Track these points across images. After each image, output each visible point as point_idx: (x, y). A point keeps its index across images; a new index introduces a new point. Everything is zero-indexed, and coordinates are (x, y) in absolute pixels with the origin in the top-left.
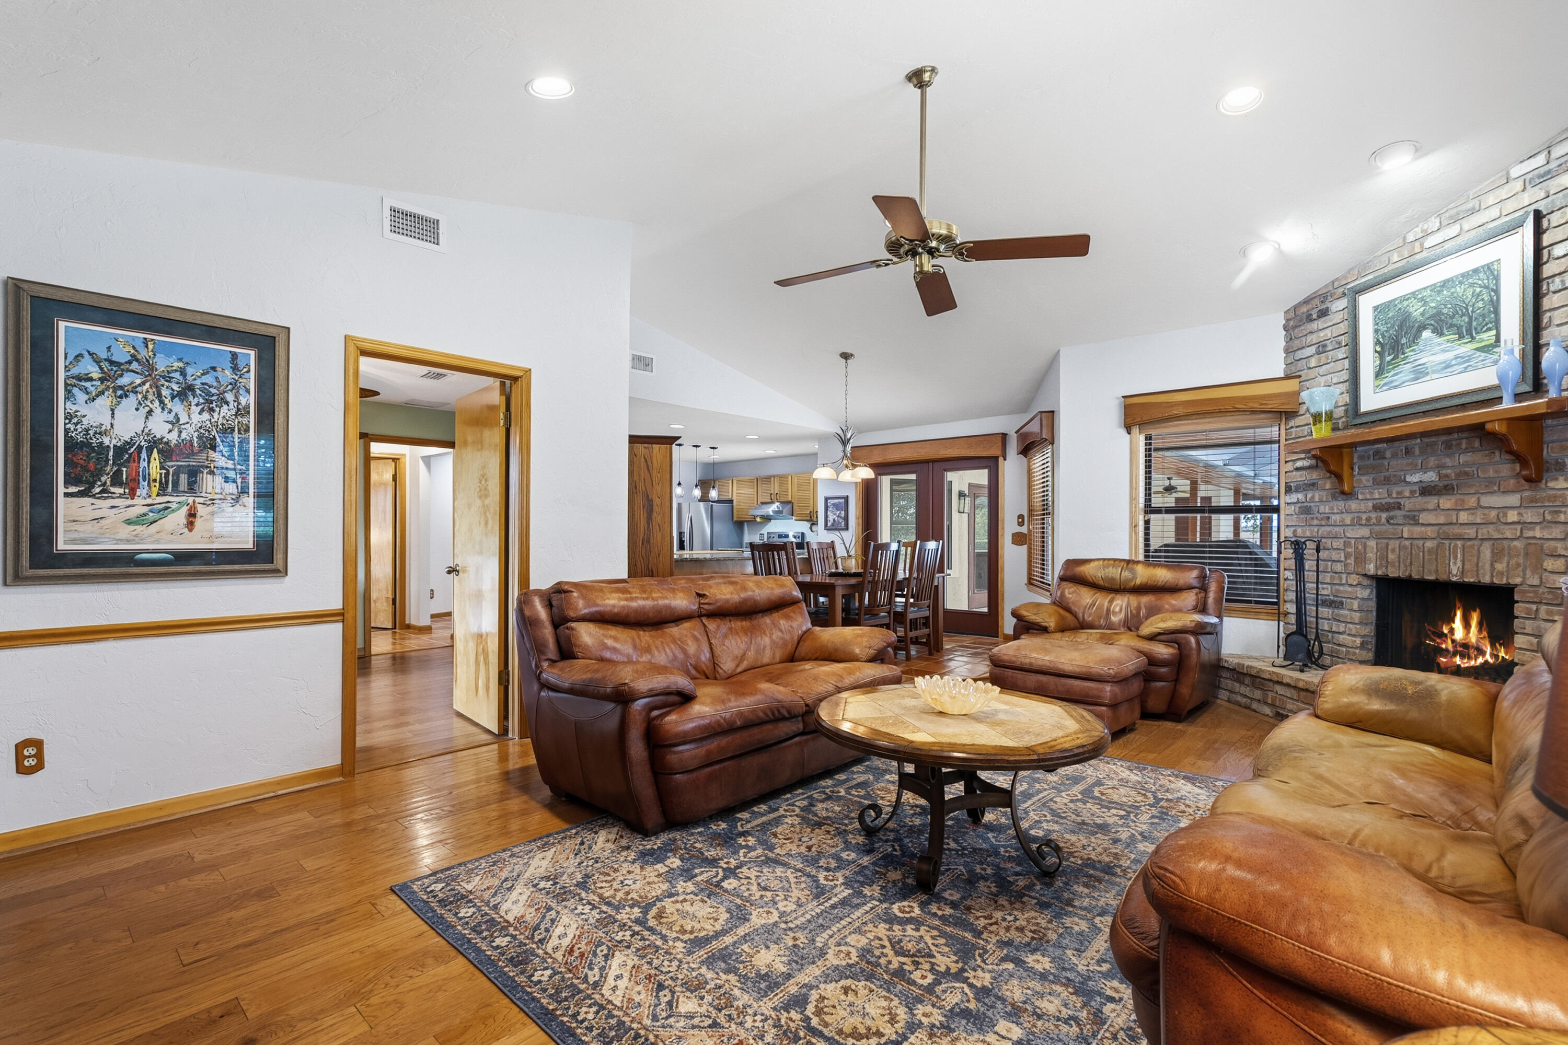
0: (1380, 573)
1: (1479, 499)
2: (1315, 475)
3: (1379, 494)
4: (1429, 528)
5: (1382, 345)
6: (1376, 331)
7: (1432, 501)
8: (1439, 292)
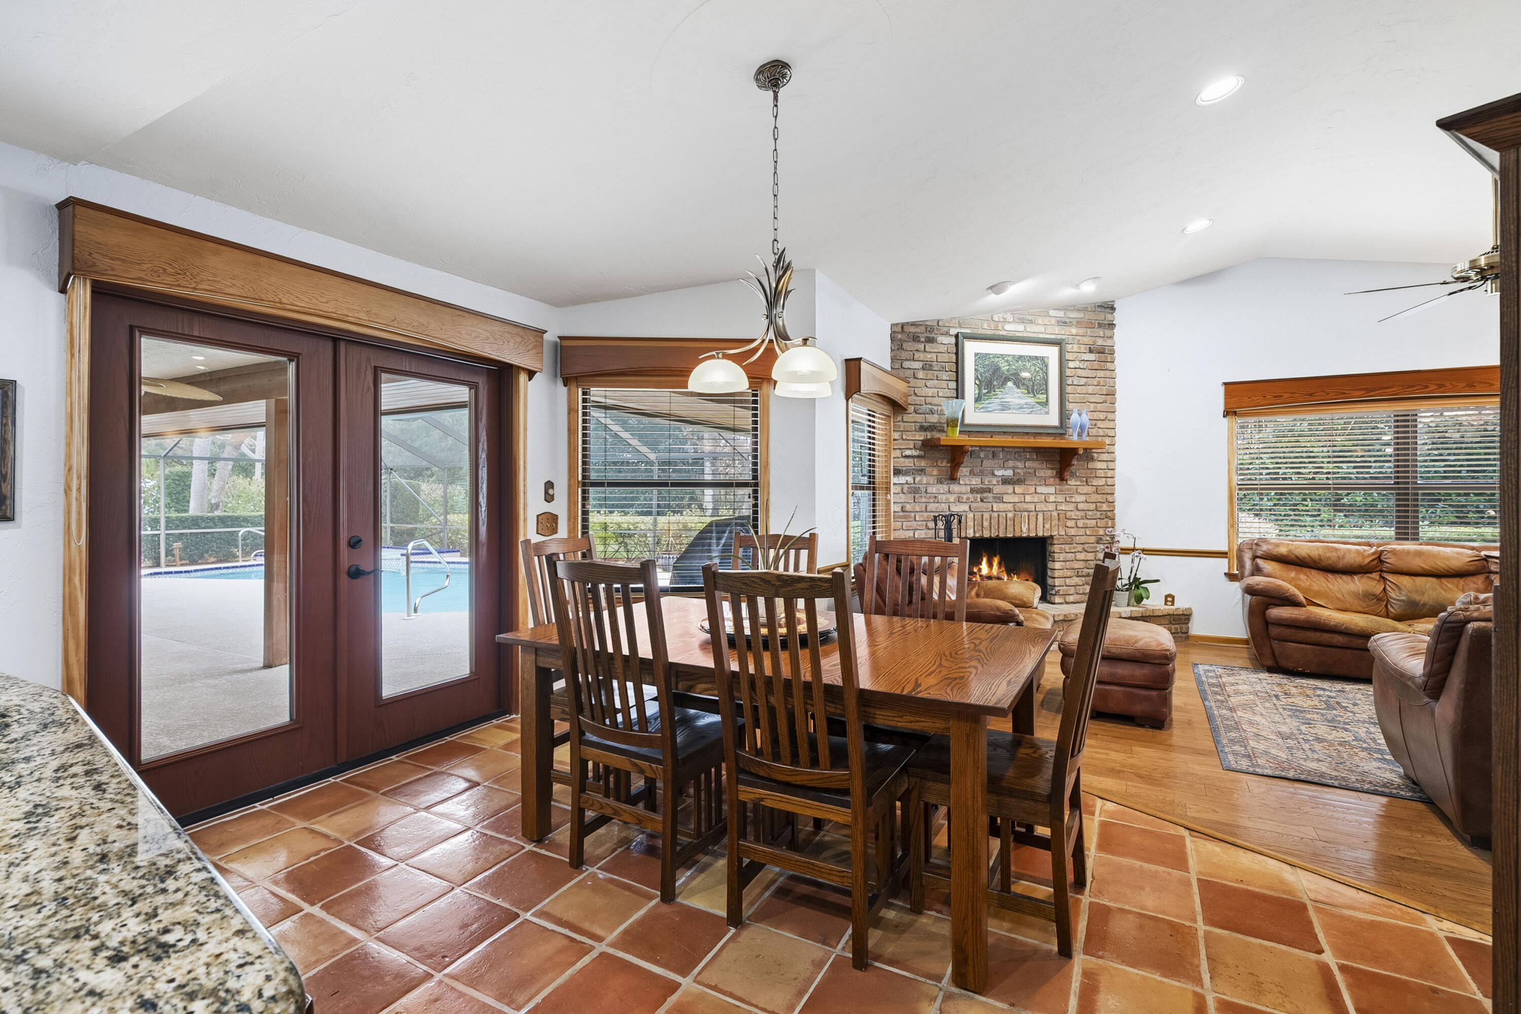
0: (977, 535)
1: (1036, 489)
2: (923, 463)
3: (975, 481)
4: (1009, 505)
5: (980, 381)
6: (976, 370)
7: (1009, 489)
8: (1017, 361)
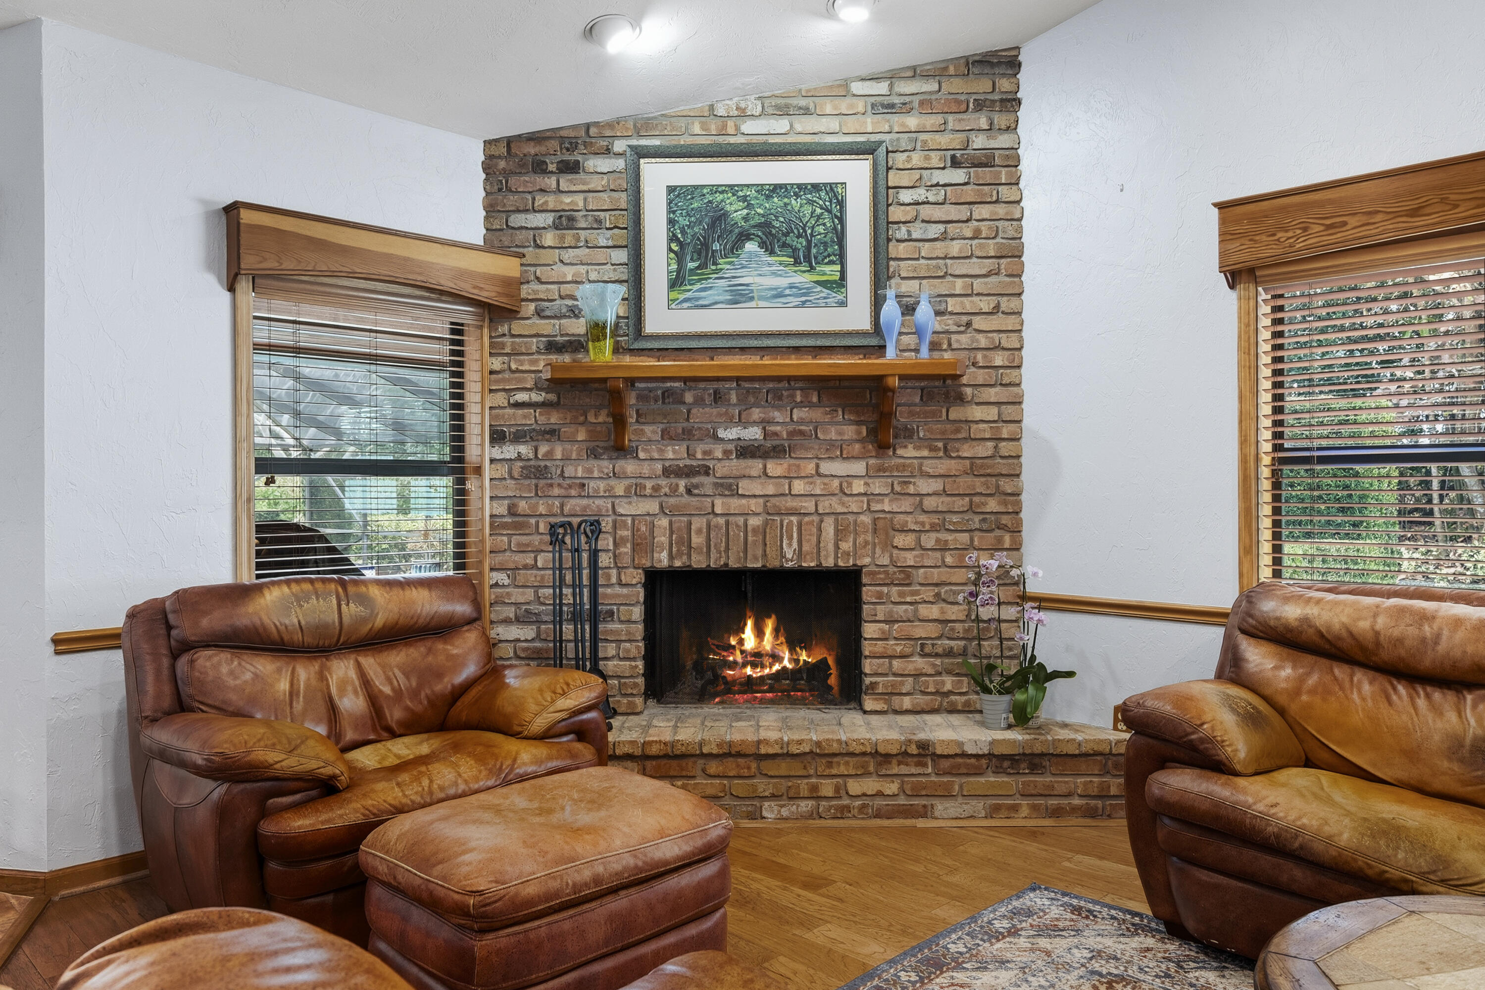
1: (817, 466)
2: (554, 418)
3: (674, 452)
4: (753, 501)
5: (679, 244)
6: (670, 221)
7: (755, 466)
8: (768, 197)
